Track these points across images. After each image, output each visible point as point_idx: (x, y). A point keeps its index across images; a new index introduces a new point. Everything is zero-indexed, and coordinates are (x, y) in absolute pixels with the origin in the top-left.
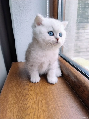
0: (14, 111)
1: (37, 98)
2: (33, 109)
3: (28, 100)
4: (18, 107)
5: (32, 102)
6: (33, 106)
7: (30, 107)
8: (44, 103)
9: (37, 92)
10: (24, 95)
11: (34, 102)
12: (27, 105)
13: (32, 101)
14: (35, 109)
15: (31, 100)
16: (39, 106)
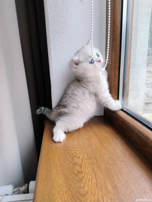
0: (66, 198)
1: (98, 179)
2: (94, 195)
3: (83, 181)
4: (71, 191)
5: (90, 185)
6: (93, 191)
7: (89, 192)
8: (110, 187)
9: (96, 170)
10: (76, 173)
11: (93, 185)
12: (83, 188)
13: (90, 183)
14: (98, 195)
15: (89, 181)
16: (102, 191)
